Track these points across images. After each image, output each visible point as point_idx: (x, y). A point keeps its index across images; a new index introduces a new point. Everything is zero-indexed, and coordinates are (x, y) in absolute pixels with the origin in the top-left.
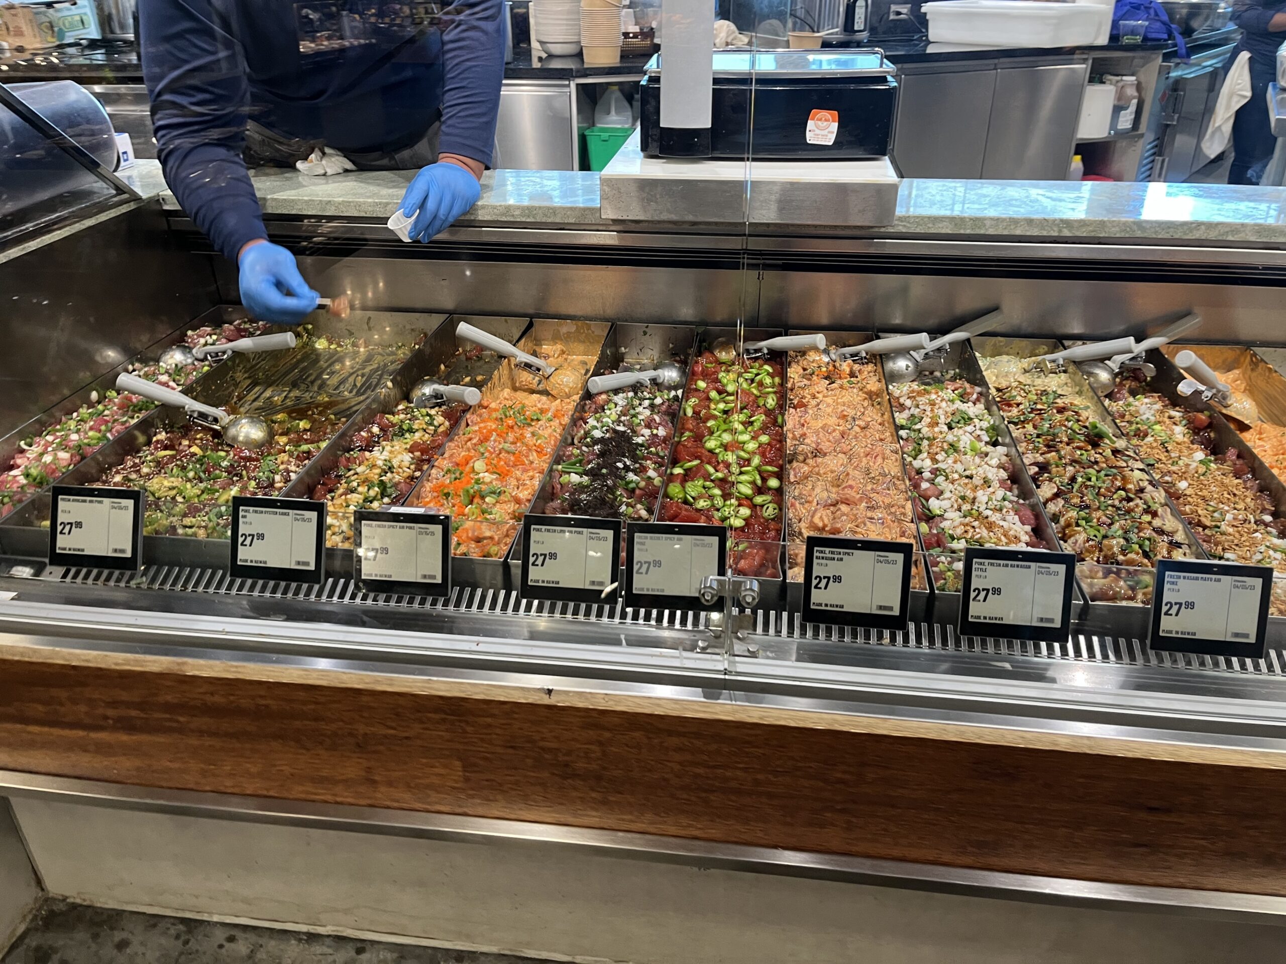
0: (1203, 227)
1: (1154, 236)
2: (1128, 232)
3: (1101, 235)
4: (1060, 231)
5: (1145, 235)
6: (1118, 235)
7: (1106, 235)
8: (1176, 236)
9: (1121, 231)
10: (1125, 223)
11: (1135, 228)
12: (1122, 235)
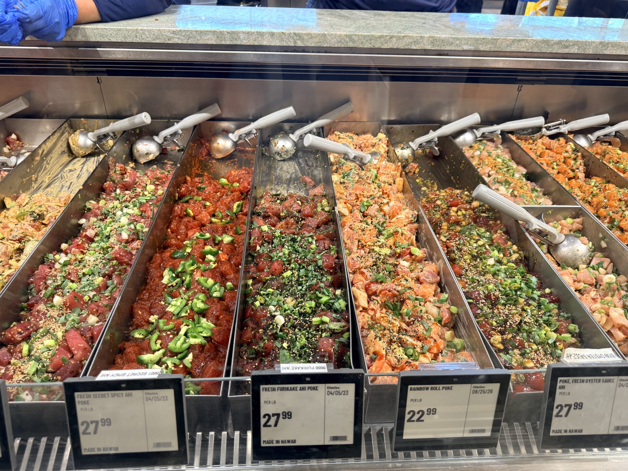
0: (394, 39)
1: (361, 46)
2: (343, 43)
3: (325, 46)
4: (295, 42)
5: (355, 45)
6: (336, 46)
7: (328, 46)
8: (377, 46)
9: (338, 42)
10: (340, 36)
11: (347, 39)
12: (339, 45)
